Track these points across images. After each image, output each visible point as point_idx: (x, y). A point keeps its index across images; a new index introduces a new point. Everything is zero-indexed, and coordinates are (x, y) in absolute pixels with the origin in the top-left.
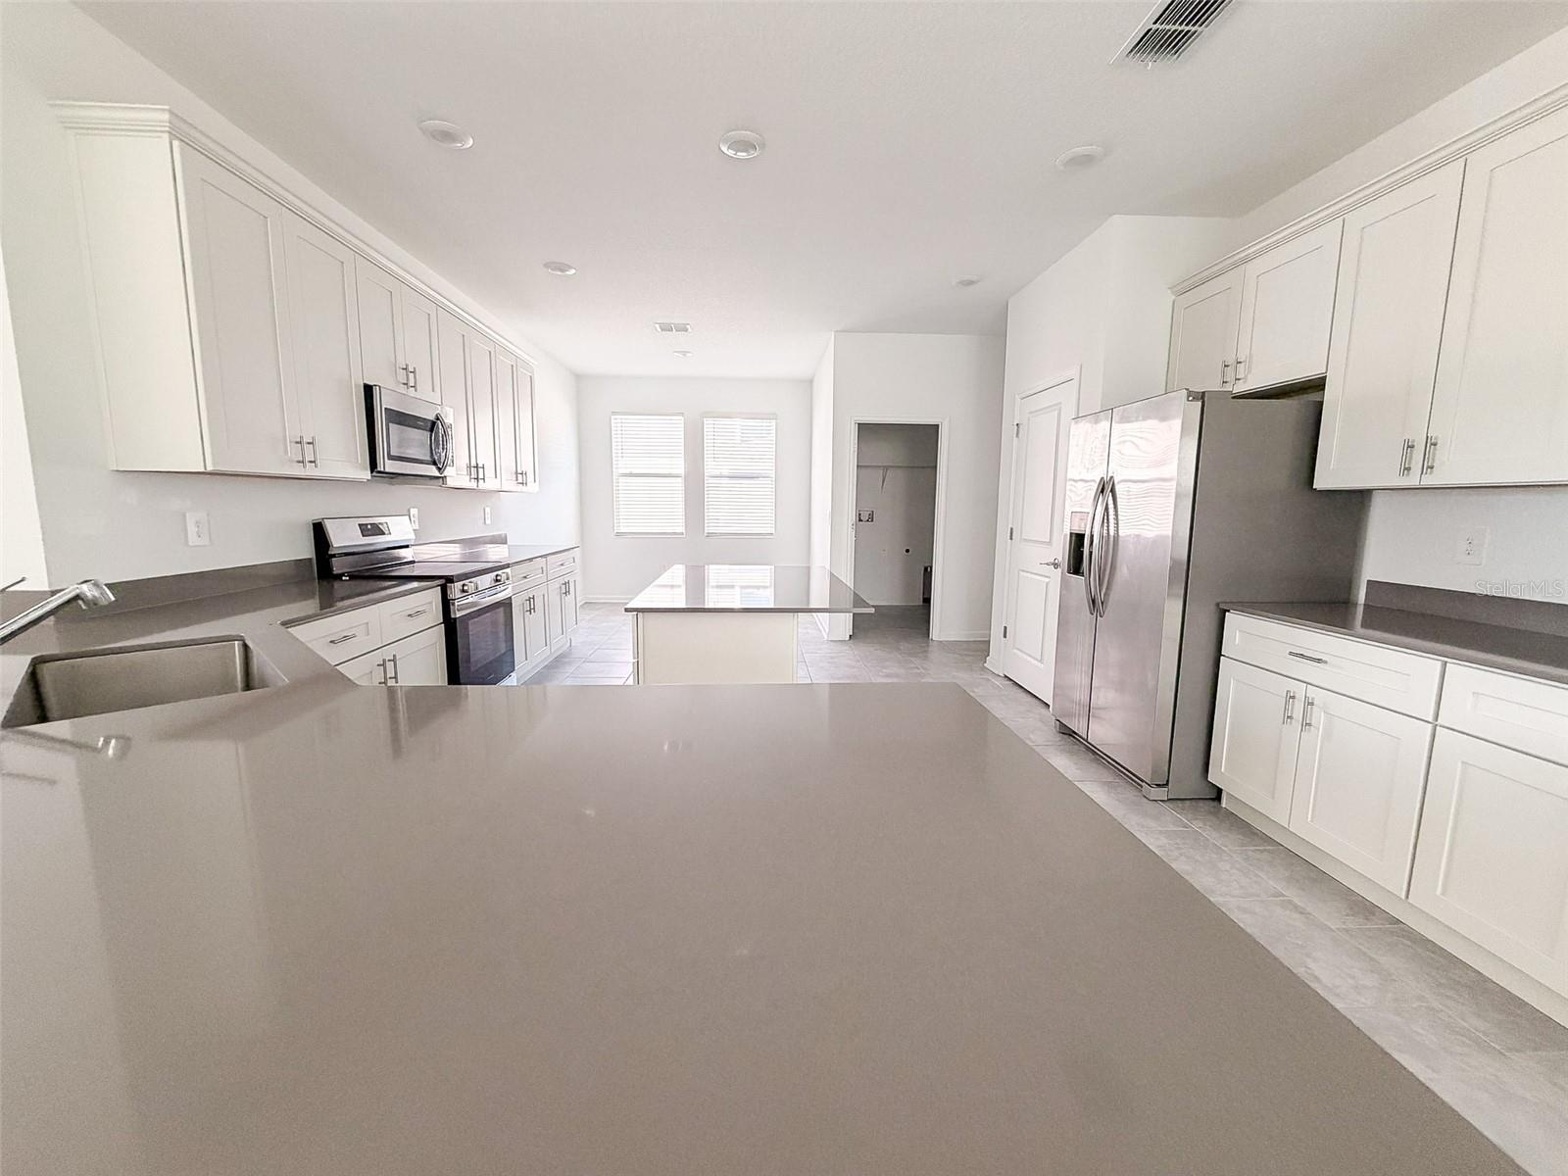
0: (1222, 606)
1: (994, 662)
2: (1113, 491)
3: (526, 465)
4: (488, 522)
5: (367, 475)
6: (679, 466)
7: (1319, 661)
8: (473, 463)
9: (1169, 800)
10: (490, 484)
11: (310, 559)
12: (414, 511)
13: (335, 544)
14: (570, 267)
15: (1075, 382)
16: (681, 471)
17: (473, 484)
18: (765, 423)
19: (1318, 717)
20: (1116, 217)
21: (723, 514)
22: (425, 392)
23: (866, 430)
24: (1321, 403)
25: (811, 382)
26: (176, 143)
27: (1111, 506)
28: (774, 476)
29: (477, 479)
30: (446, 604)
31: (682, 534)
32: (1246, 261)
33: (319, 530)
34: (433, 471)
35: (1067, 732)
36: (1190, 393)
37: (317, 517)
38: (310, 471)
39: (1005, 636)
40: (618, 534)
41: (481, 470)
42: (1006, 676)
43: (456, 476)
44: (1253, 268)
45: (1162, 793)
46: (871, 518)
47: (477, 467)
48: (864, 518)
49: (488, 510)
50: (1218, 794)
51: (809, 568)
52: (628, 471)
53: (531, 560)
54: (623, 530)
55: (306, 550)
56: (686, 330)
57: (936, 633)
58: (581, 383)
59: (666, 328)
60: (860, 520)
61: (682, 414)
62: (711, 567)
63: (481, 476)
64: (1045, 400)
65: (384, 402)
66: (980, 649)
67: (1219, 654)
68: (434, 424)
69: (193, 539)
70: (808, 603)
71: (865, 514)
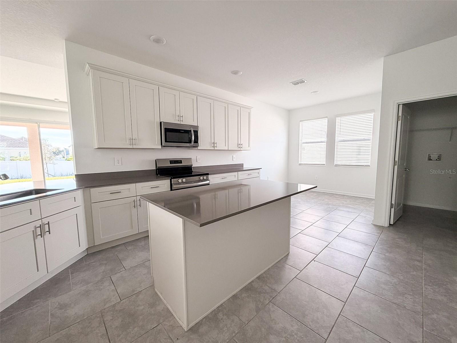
3: (242, 142)
4: (234, 160)
5: (160, 147)
6: (324, 137)
8: (212, 142)
10: (221, 147)
13: (158, 166)
16: (325, 140)
17: (212, 148)
18: (368, 115)
22: (189, 122)
26: (92, 70)
34: (188, 145)
38: (134, 147)
40: (300, 164)
41: (216, 144)
48: (434, 159)
49: (234, 156)
52: (305, 141)
56: (304, 82)
58: (290, 113)
59: (296, 83)
63: (215, 146)
65: (164, 126)
68: (190, 131)
71: (434, 156)
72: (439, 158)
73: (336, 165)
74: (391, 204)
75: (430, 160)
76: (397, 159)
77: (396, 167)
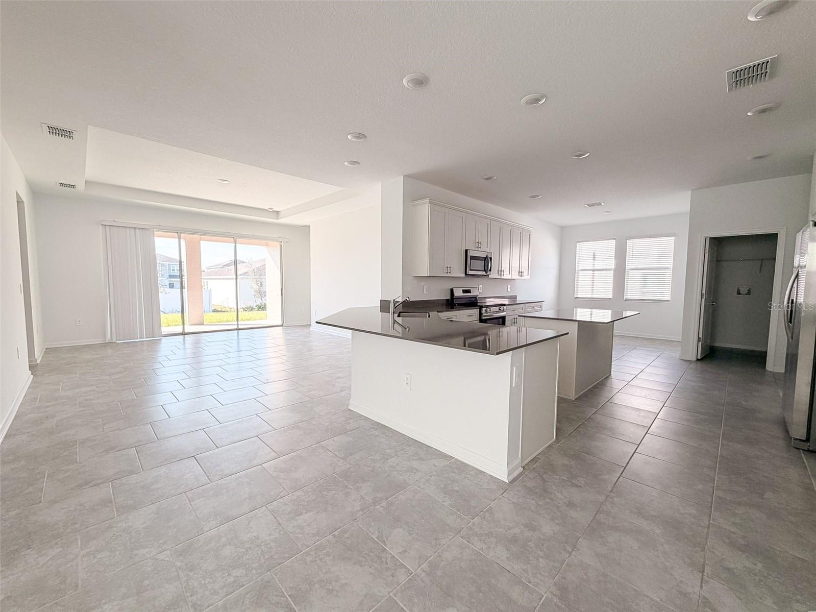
3: (523, 269)
4: (509, 290)
5: (464, 275)
6: (612, 264)
8: (500, 270)
10: (506, 276)
11: (449, 299)
12: (481, 286)
13: (455, 295)
14: (540, 196)
16: (613, 267)
17: (499, 277)
18: (667, 239)
22: (484, 248)
26: (430, 204)
28: (672, 268)
30: (481, 314)
31: (611, 299)
33: (452, 290)
34: (484, 273)
37: (452, 287)
38: (449, 275)
40: (575, 298)
41: (502, 272)
43: (493, 274)
48: (743, 293)
49: (509, 286)
52: (584, 268)
53: (517, 304)
54: (579, 296)
55: (449, 297)
56: (601, 205)
58: (564, 230)
59: (590, 205)
61: (615, 239)
63: (502, 274)
65: (471, 254)
68: (486, 258)
69: (425, 292)
71: (744, 290)
72: (749, 293)
73: (626, 300)
74: (699, 338)
75: (739, 294)
76: (704, 292)
77: (703, 300)
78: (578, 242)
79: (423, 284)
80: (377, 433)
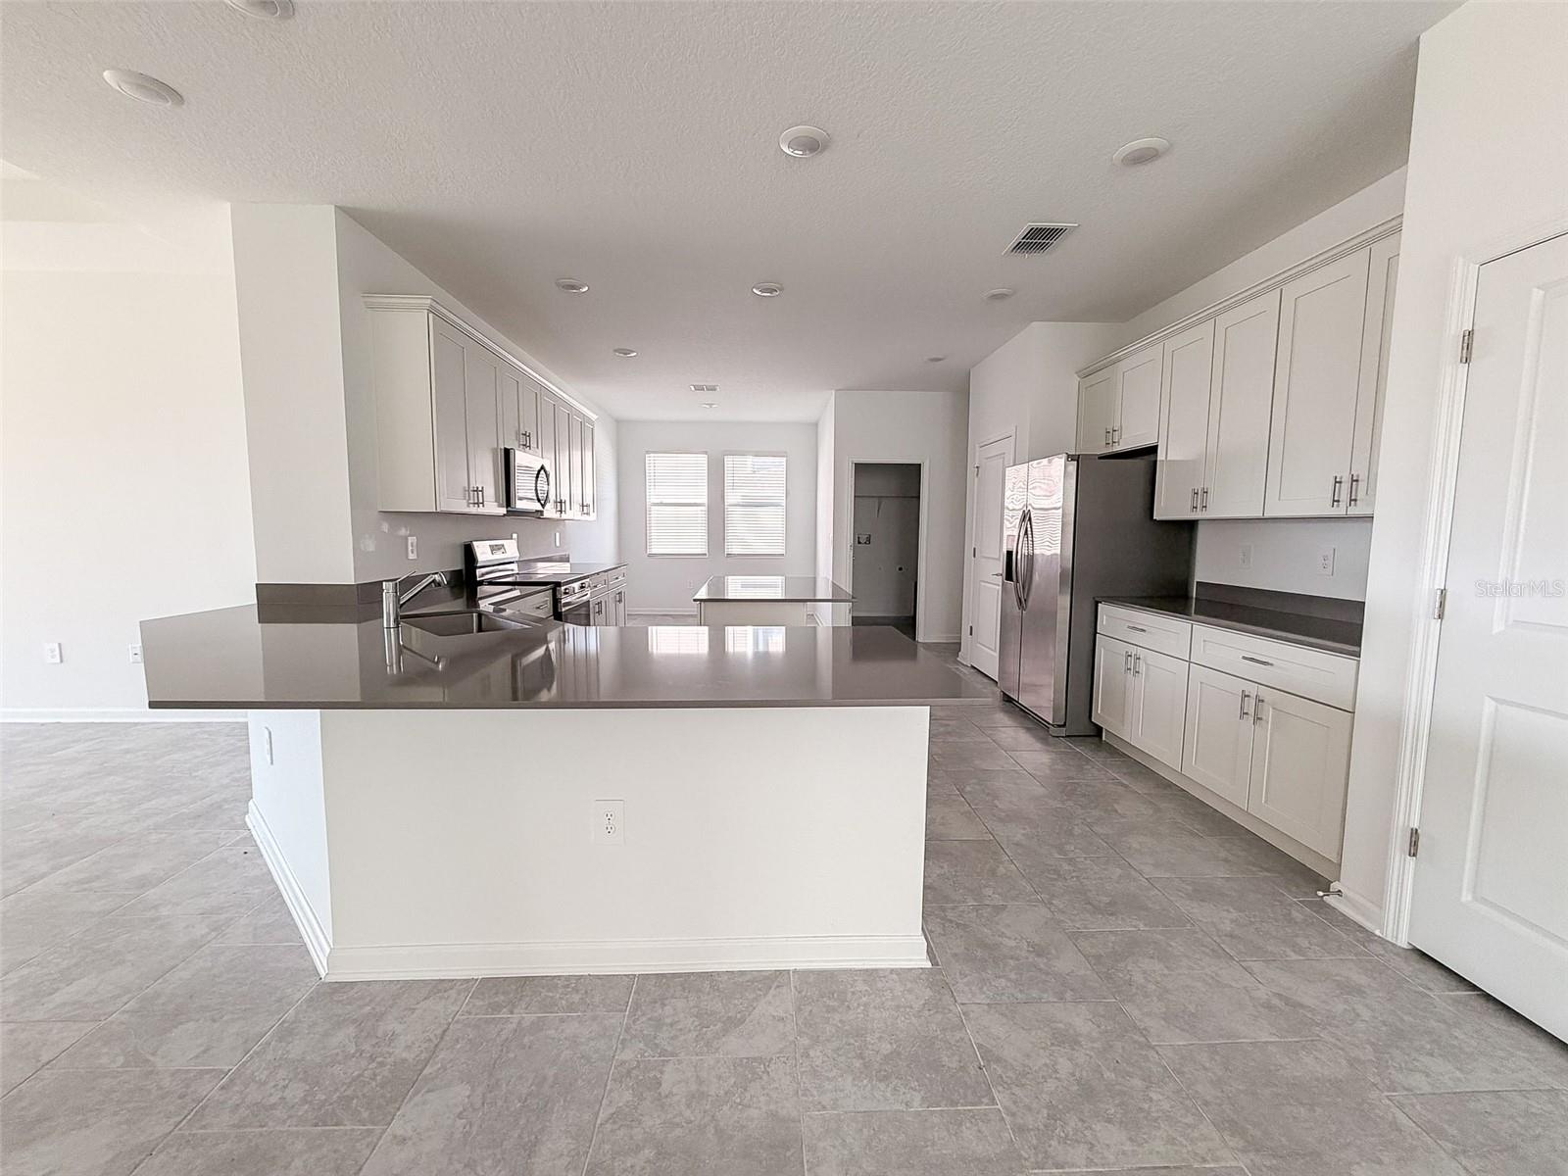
0: (1097, 599)
1: (965, 656)
2: (1030, 519)
3: (588, 500)
4: (558, 544)
5: (504, 510)
7: (1143, 631)
8: (559, 500)
9: (1067, 736)
10: (568, 513)
11: (460, 571)
12: (515, 536)
13: (479, 559)
14: (633, 352)
15: (1012, 439)
17: (559, 516)
18: (777, 459)
19: (1142, 668)
20: (1034, 323)
21: (742, 538)
22: (534, 449)
23: (861, 469)
24: (1155, 462)
25: (816, 425)
26: (431, 315)
27: (1029, 529)
28: (784, 504)
29: (561, 511)
30: (556, 601)
31: (705, 554)
32: (1119, 360)
33: (467, 549)
34: (538, 506)
35: (1008, 699)
36: (1069, 456)
37: (465, 539)
38: (480, 510)
39: (971, 634)
40: (650, 555)
42: (973, 667)
43: (549, 510)
44: (1123, 365)
45: (1063, 732)
46: (869, 540)
47: (561, 502)
48: (861, 541)
49: (558, 535)
50: (1099, 730)
51: (815, 578)
52: (658, 501)
53: (598, 574)
54: (654, 551)
55: (459, 566)
56: (715, 390)
57: (920, 638)
58: (621, 428)
59: (699, 388)
60: (859, 543)
61: (706, 453)
62: (730, 577)
63: (563, 509)
64: (994, 450)
65: (517, 459)
66: (955, 648)
67: (1096, 633)
68: (538, 472)
69: (412, 556)
70: (815, 596)
73: (729, 556)
78: (648, 452)
79: (403, 532)
80: (530, 1018)
